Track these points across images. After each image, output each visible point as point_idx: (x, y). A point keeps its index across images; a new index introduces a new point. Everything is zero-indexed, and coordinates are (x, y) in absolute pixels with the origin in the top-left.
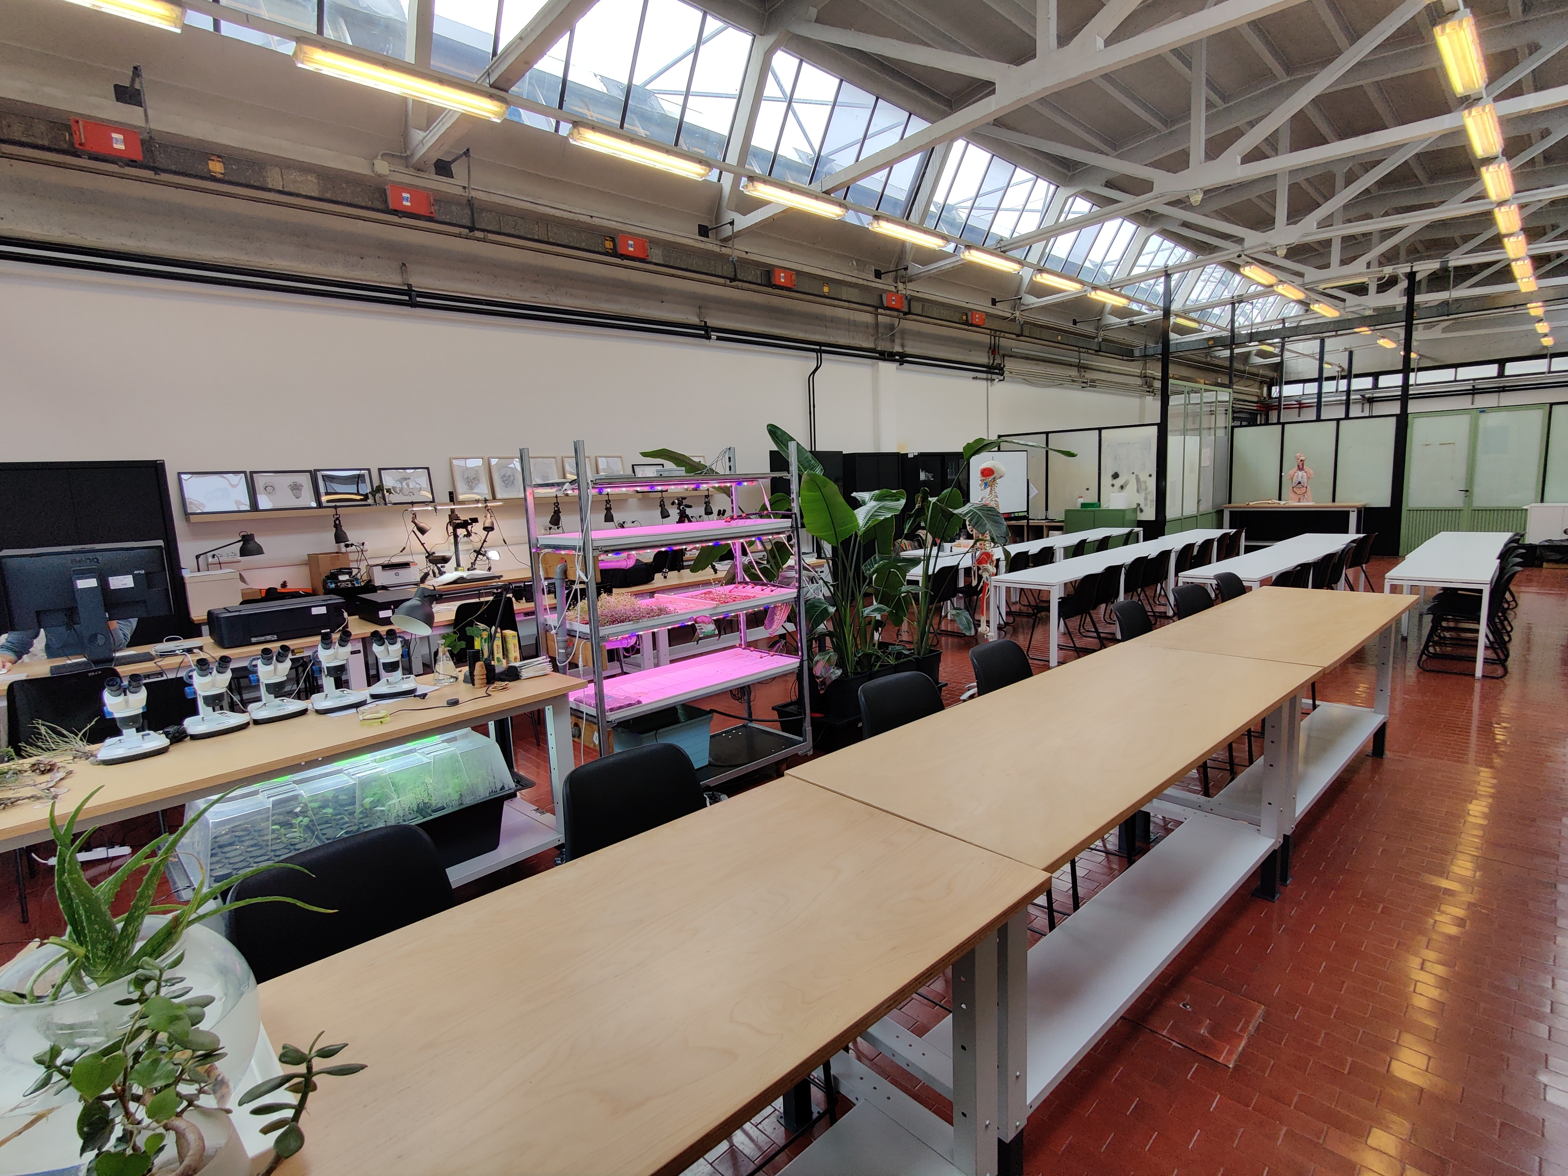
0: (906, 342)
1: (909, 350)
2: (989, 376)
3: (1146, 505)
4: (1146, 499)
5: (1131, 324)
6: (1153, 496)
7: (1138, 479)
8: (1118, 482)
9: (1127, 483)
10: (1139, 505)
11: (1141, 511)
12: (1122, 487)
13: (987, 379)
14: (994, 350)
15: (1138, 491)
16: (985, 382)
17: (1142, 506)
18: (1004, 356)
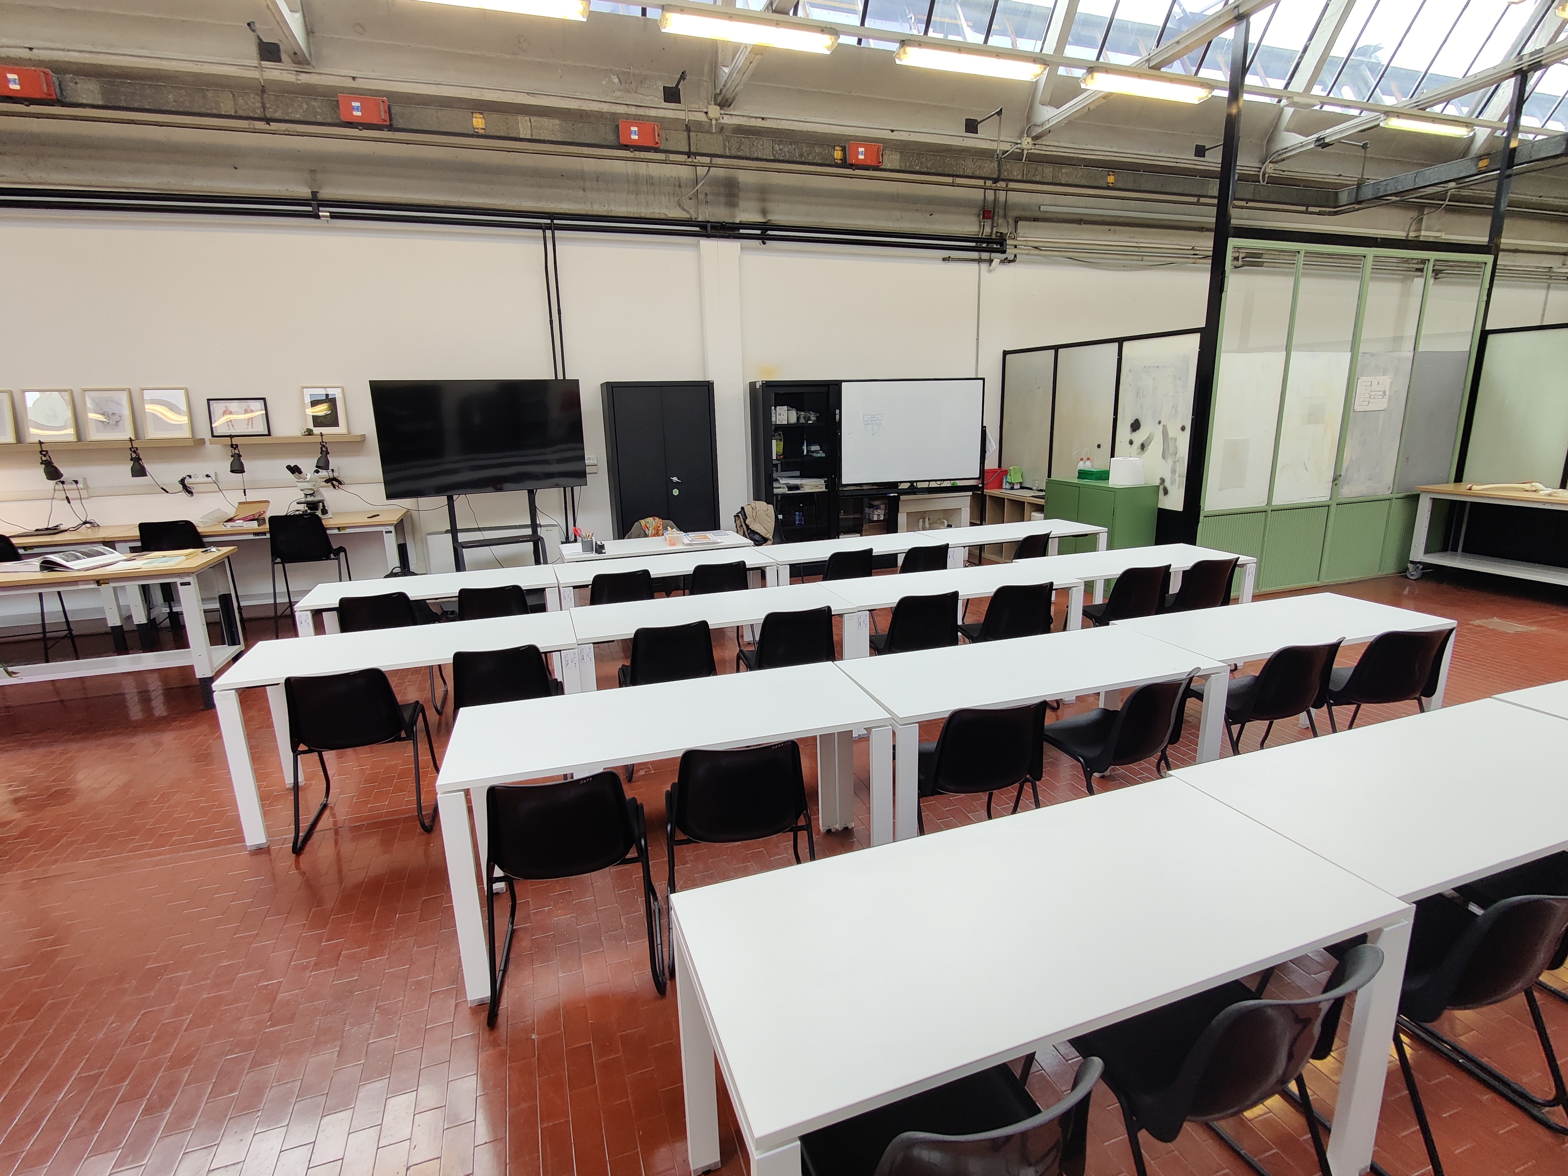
0: (770, 206)
1: (777, 218)
2: (985, 256)
3: (1172, 483)
4: (1174, 471)
5: (1322, 144)
6: (1182, 468)
7: (1165, 433)
8: (1139, 437)
9: (1149, 439)
10: (1163, 481)
11: (1166, 492)
12: (1143, 447)
13: (979, 261)
14: (987, 213)
15: (1164, 457)
16: (975, 266)
17: (1167, 484)
18: (1016, 221)
